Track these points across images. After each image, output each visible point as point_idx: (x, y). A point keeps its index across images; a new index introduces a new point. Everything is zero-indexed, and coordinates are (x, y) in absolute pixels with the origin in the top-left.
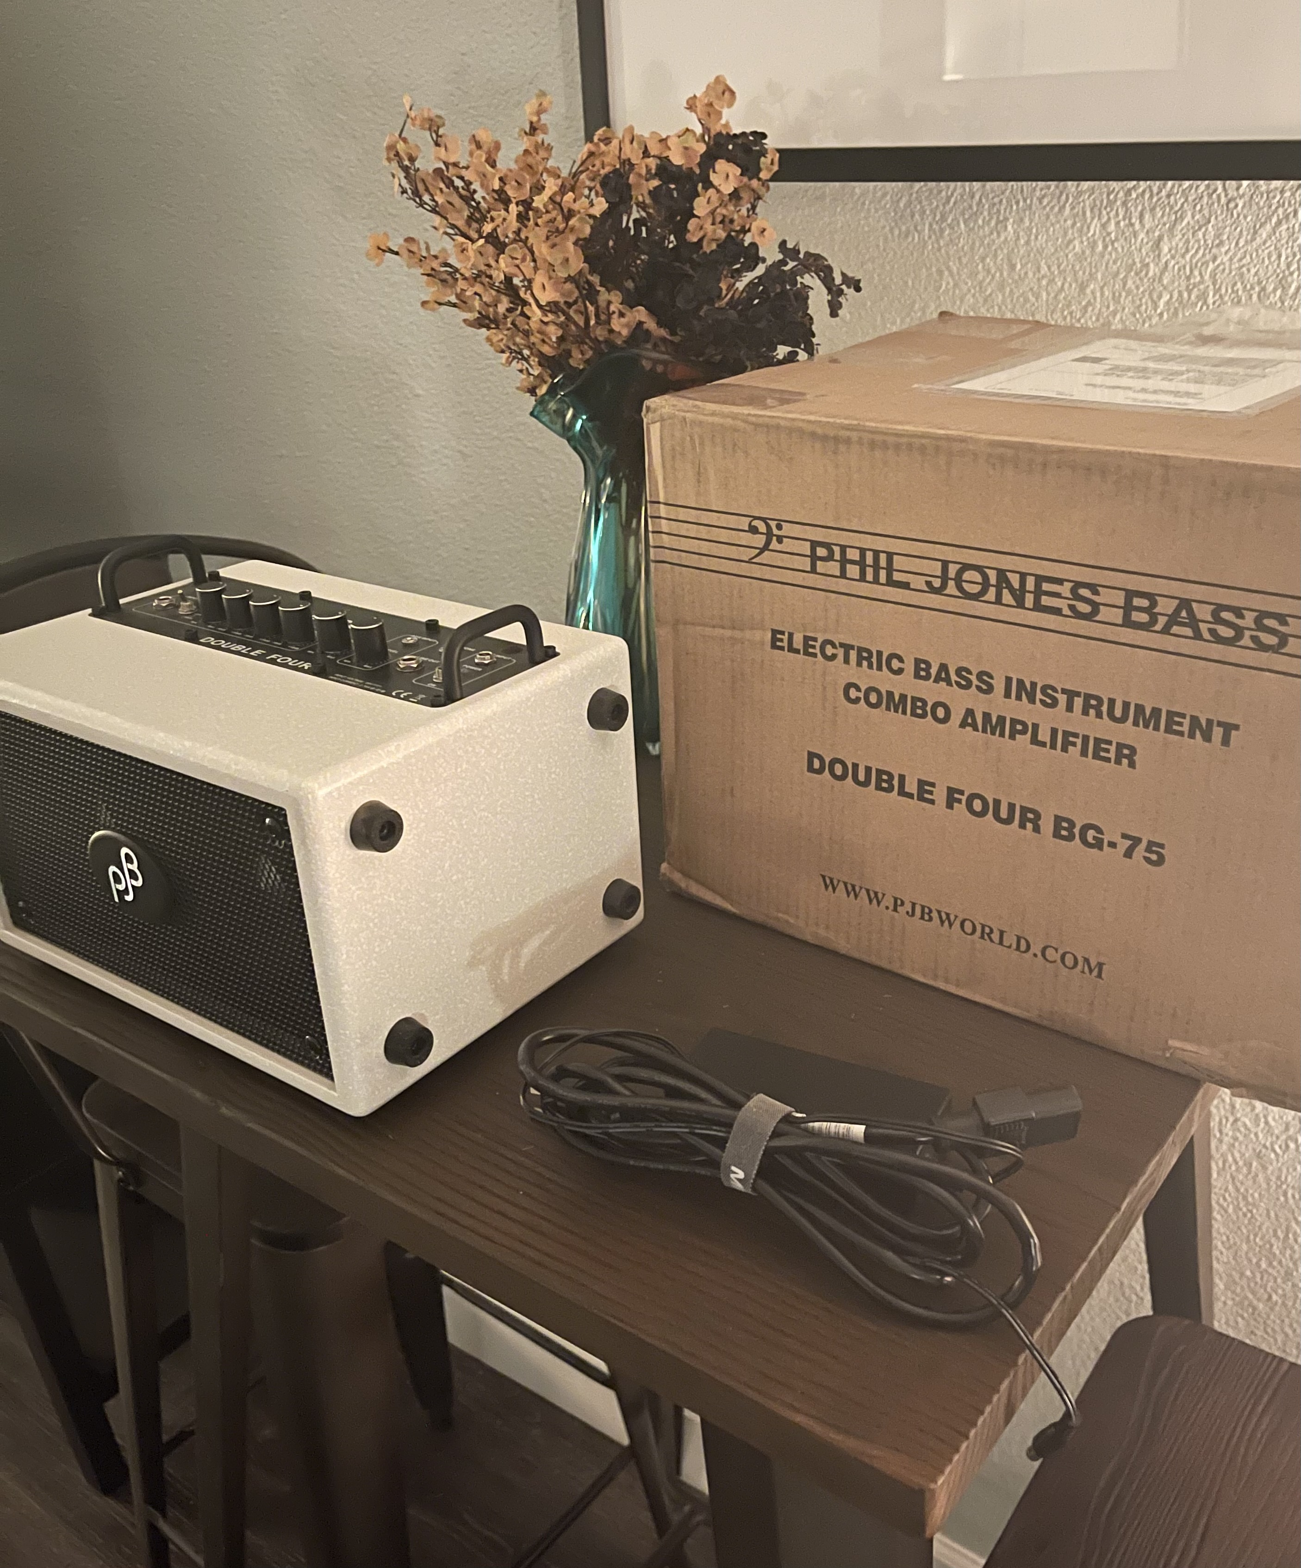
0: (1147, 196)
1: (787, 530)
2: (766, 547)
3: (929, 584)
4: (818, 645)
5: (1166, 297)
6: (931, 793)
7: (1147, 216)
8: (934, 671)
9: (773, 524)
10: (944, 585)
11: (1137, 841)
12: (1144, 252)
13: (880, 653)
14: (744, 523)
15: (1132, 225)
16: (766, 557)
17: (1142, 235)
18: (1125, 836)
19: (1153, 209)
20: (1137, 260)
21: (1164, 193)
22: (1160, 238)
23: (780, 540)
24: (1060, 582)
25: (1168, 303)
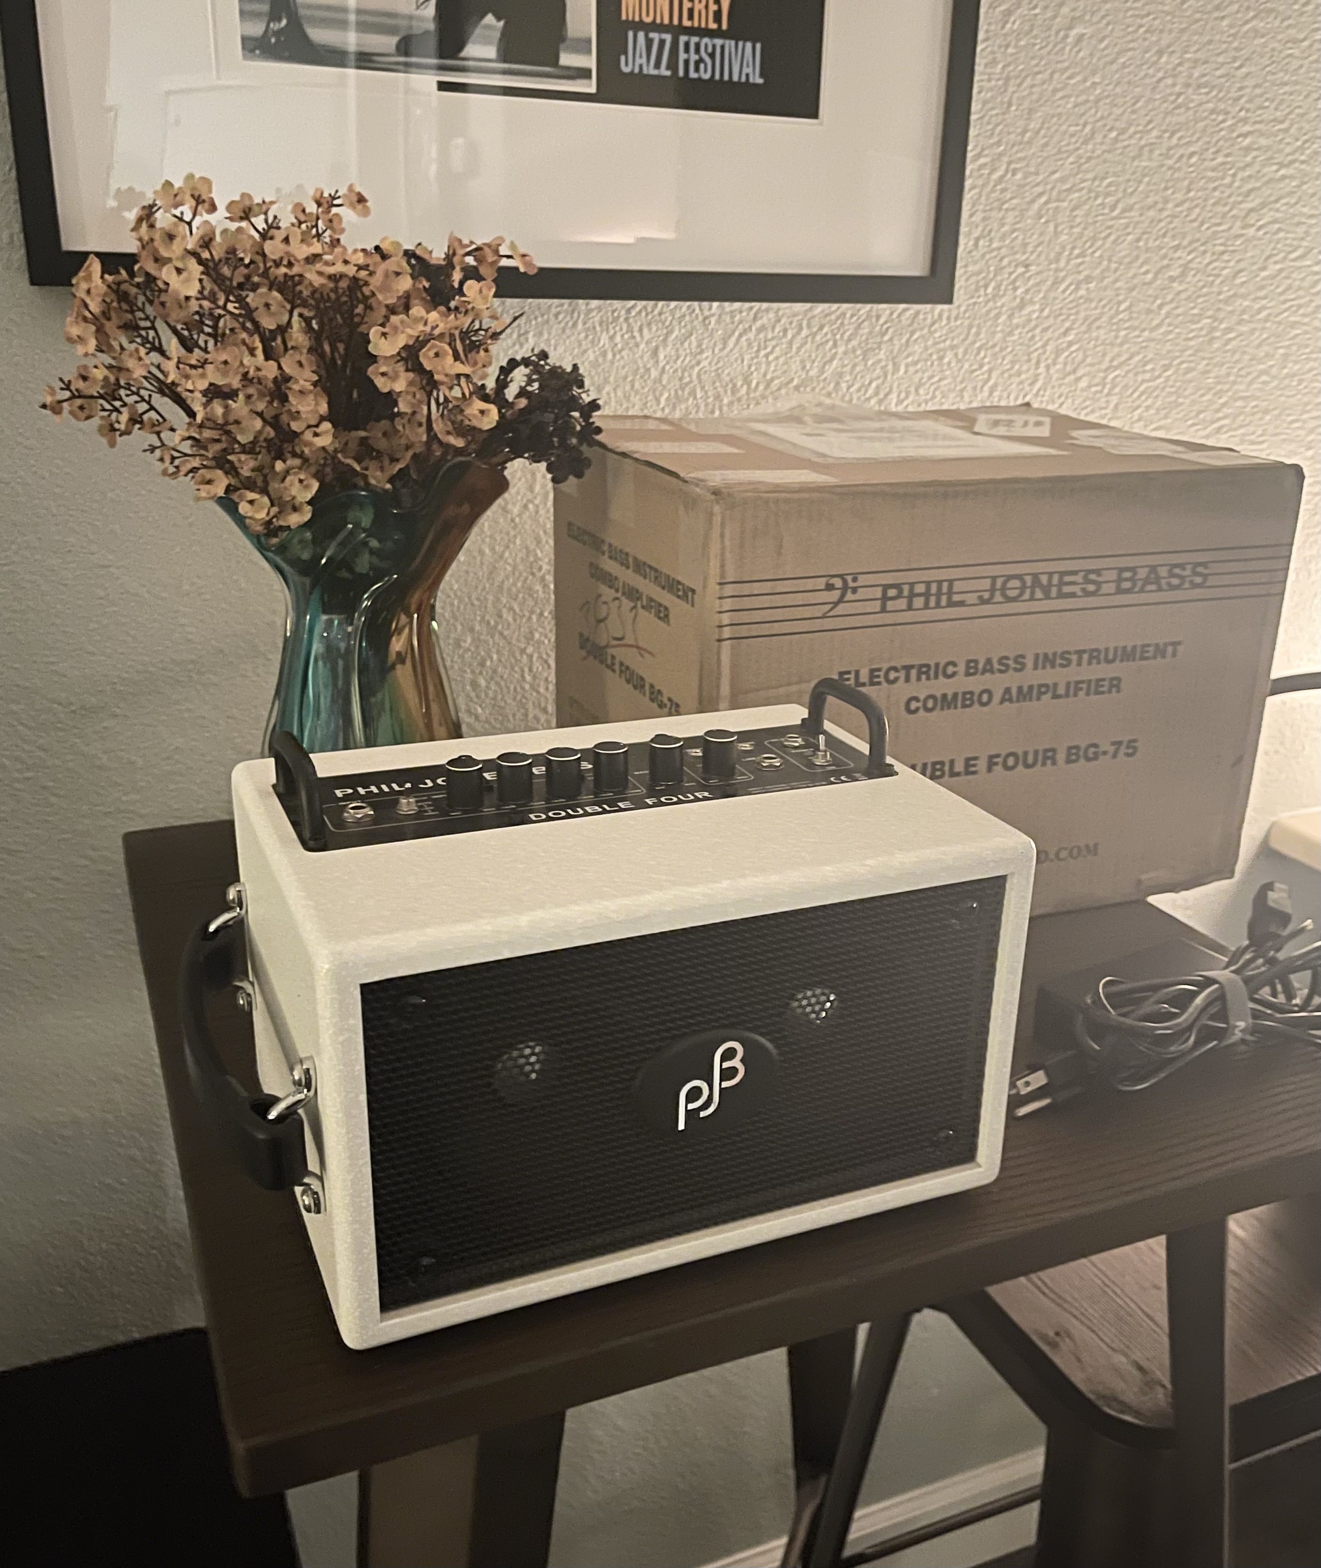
0: (644, 314)
1: (862, 580)
2: (841, 600)
3: (980, 598)
4: (882, 674)
5: (666, 395)
6: (974, 765)
7: (645, 331)
8: (981, 666)
9: (849, 578)
10: (992, 596)
11: (1119, 743)
12: (645, 359)
13: (937, 665)
14: (821, 583)
15: (633, 337)
16: (841, 609)
17: (642, 346)
18: (1113, 743)
19: (649, 324)
20: (641, 365)
21: (656, 312)
22: (657, 348)
23: (854, 590)
24: (1074, 573)
25: (668, 399)
